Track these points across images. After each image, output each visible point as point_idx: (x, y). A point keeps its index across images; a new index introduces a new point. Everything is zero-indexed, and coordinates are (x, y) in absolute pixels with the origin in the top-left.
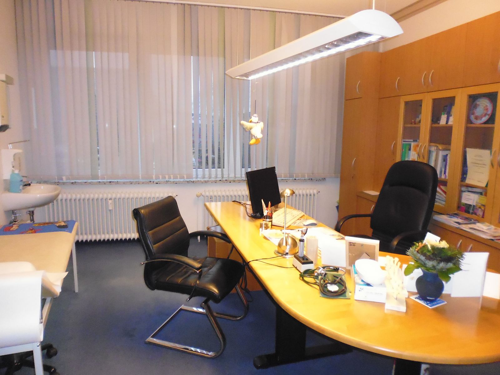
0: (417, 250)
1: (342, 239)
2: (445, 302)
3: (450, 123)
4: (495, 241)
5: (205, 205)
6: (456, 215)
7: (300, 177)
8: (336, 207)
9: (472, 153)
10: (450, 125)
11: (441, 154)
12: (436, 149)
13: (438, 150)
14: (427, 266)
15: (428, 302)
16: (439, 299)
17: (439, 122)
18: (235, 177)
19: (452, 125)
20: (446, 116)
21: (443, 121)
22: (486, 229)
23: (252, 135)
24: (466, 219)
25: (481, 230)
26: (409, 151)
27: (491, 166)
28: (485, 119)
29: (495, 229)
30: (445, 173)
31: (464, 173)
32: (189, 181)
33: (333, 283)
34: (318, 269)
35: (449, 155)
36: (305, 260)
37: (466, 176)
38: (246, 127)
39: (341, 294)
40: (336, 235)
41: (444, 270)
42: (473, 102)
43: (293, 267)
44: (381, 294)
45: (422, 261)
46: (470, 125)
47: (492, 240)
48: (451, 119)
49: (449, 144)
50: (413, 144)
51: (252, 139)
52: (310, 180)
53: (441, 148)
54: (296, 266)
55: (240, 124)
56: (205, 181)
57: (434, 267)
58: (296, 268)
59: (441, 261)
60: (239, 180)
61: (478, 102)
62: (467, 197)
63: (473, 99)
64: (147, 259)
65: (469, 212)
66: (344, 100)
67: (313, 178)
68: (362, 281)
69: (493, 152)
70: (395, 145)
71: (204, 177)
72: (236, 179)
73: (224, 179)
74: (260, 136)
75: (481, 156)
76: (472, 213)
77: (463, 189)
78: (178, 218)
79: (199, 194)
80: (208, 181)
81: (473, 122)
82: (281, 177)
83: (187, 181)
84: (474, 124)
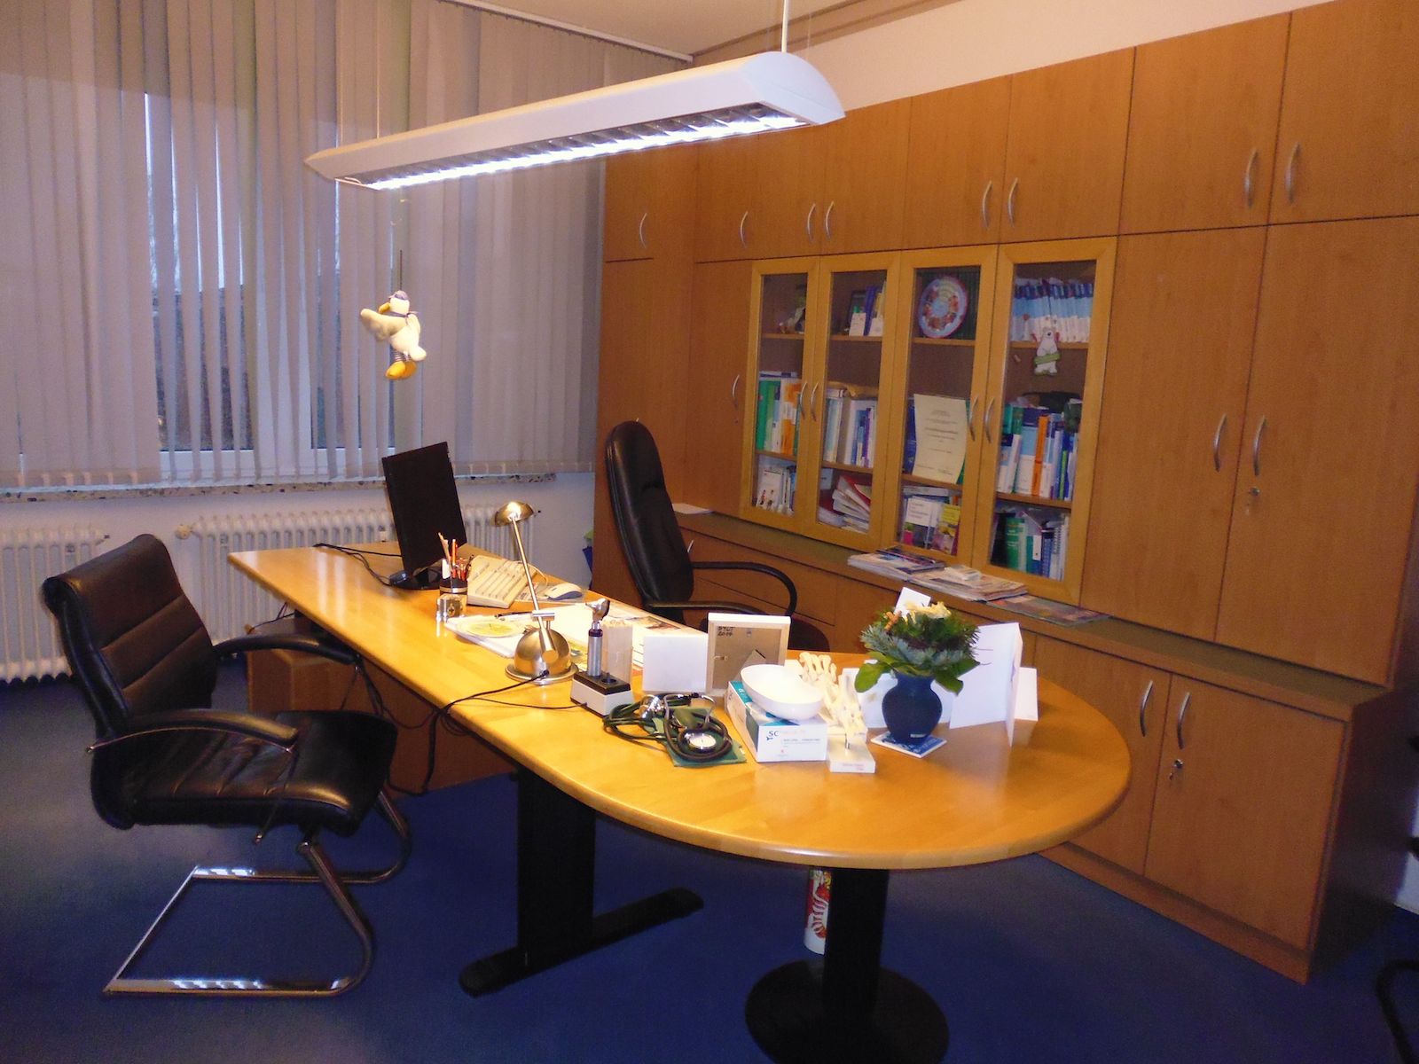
0: (887, 627)
1: (661, 626)
2: (942, 741)
3: (873, 333)
4: (989, 603)
5: (231, 561)
6: (895, 552)
7: (487, 470)
8: (584, 550)
9: (925, 406)
10: (875, 337)
11: (855, 407)
12: (841, 396)
13: (847, 397)
14: (915, 662)
15: (912, 747)
16: (931, 736)
17: (846, 330)
18: (298, 475)
19: (881, 337)
20: (863, 315)
21: (856, 328)
22: (966, 578)
23: (393, 351)
24: (920, 559)
25: (956, 581)
26: (777, 401)
27: (970, 436)
28: (951, 327)
29: (983, 578)
30: (865, 453)
31: (909, 452)
32: (147, 490)
33: (698, 730)
34: (647, 701)
35: (872, 410)
36: (607, 684)
37: (914, 461)
38: (378, 326)
39: (722, 753)
40: (642, 618)
41: (945, 669)
42: (926, 286)
43: (574, 705)
44: (817, 740)
45: (901, 652)
46: (919, 340)
47: (983, 602)
48: (877, 324)
49: (876, 384)
50: (785, 383)
51: (392, 361)
52: (515, 478)
53: (853, 394)
54: (583, 702)
55: (361, 317)
56: (202, 488)
57: (927, 661)
58: (585, 706)
59: (940, 649)
60: (311, 484)
61: (937, 286)
62: (918, 509)
63: (926, 278)
64: (101, 733)
65: (922, 545)
66: (600, 263)
67: (520, 474)
68: (769, 715)
69: (972, 405)
70: (741, 385)
71: (197, 476)
72: (301, 481)
73: (263, 482)
74: (418, 353)
75: (944, 413)
76: (930, 546)
77: (907, 491)
78: (177, 602)
79: (183, 529)
80: (211, 487)
81: (926, 332)
82: (466, 471)
83: (142, 492)
84: (927, 337)
